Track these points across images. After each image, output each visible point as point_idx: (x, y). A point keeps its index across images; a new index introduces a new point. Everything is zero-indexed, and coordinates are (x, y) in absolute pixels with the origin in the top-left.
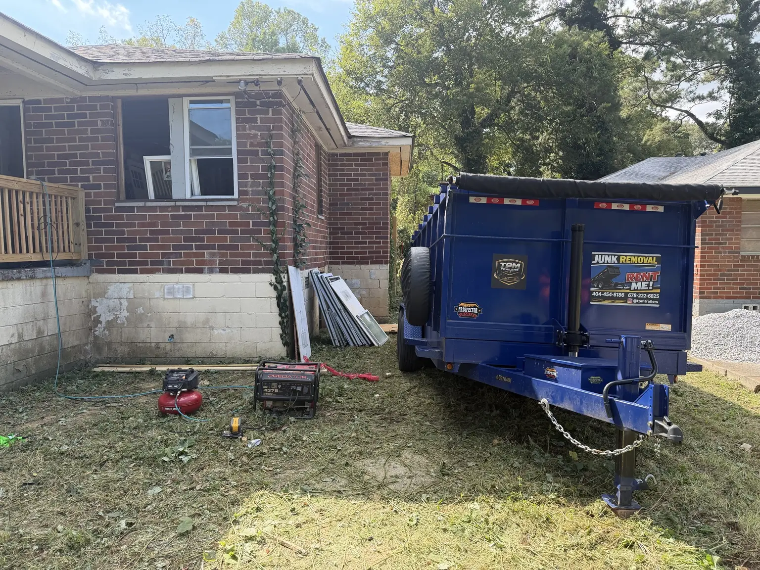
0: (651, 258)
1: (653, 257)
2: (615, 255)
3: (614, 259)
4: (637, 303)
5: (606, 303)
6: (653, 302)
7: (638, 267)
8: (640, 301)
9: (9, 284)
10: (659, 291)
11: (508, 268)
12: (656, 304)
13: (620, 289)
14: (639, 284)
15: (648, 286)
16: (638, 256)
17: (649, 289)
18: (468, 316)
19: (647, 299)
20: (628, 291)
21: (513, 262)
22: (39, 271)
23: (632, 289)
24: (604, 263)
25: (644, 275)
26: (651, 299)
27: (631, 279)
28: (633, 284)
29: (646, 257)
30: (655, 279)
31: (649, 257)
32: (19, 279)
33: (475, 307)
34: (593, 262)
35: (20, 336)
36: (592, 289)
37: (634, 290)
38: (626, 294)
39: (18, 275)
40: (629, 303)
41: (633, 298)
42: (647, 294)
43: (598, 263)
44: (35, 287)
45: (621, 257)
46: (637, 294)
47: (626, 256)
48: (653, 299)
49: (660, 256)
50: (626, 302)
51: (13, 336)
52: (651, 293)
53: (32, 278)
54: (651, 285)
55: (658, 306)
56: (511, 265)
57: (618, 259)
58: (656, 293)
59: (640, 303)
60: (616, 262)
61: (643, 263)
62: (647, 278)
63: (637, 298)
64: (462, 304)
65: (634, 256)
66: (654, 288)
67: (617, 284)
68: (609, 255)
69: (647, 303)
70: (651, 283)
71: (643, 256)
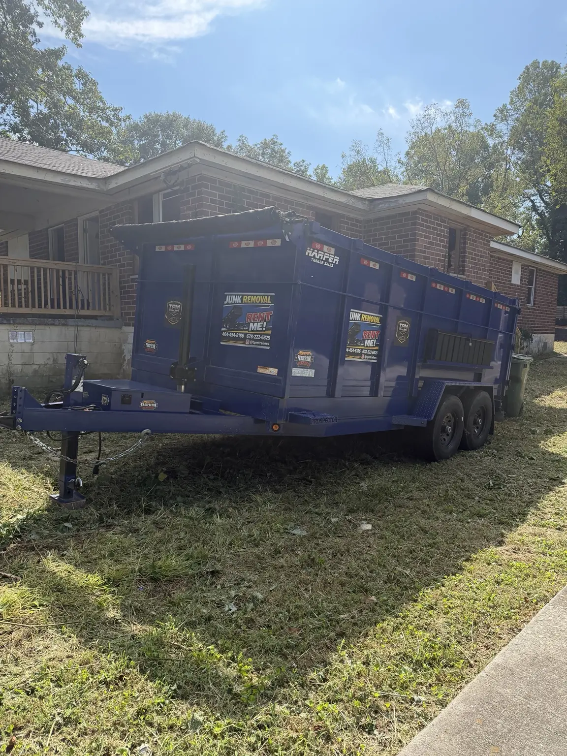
0: (266, 297)
1: (268, 296)
2: (240, 295)
3: (239, 299)
4: (253, 344)
5: (231, 343)
6: (265, 344)
7: (255, 308)
8: (255, 343)
9: (47, 328)
10: (270, 332)
11: (174, 309)
12: (267, 346)
13: (241, 330)
14: (256, 324)
15: (262, 327)
16: (257, 296)
17: (263, 331)
18: (151, 350)
19: (261, 340)
20: (247, 332)
21: (176, 304)
22: (70, 321)
23: (250, 330)
24: (232, 304)
25: (260, 315)
26: (263, 341)
27: (250, 319)
28: (251, 324)
29: (263, 296)
30: (268, 320)
31: (265, 296)
32: (53, 324)
33: (154, 344)
34: (226, 302)
35: (55, 361)
36: (222, 329)
37: (252, 331)
38: (245, 334)
39: (52, 322)
40: (247, 345)
41: (250, 339)
42: (261, 335)
43: (228, 304)
44: (70, 332)
45: (244, 297)
46: (254, 334)
47: (248, 295)
48: (266, 341)
49: (274, 294)
50: (244, 343)
51: (49, 359)
52: (264, 334)
53: (64, 325)
54: (264, 326)
55: (268, 348)
56: (175, 306)
57: (242, 299)
58: (268, 335)
59: (256, 345)
60: (240, 302)
61: (260, 303)
62: (262, 318)
63: (253, 340)
64: (148, 341)
65: (254, 295)
66: (267, 329)
67: (239, 325)
68: (235, 295)
69: (261, 345)
70: (265, 323)
71: (260, 296)
